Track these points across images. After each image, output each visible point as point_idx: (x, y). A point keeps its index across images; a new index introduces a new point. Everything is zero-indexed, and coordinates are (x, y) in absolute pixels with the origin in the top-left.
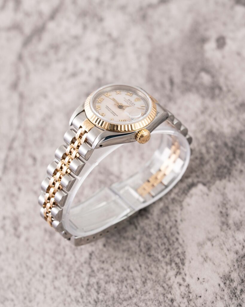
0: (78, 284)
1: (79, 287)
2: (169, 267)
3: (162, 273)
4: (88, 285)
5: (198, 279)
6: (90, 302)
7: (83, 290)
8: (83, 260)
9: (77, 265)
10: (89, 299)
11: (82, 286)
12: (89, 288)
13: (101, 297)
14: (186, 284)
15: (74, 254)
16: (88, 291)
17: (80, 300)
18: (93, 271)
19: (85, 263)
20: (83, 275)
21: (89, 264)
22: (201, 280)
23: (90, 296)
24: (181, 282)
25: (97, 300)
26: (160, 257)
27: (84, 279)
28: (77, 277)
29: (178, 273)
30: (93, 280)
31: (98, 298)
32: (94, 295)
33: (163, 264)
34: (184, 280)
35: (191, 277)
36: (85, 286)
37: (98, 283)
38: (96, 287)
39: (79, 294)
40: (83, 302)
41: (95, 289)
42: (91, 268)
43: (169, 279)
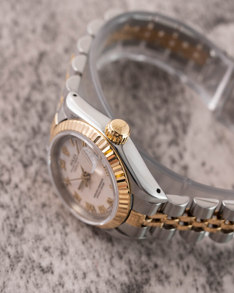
0: (10, 91)
1: (11, 96)
2: (161, 128)
3: (149, 131)
4: (28, 100)
5: (203, 164)
6: (24, 128)
7: (18, 105)
8: (27, 57)
9: (16, 62)
10: (25, 123)
11: (18, 98)
12: (29, 105)
13: (44, 127)
14: (183, 163)
15: (14, 42)
16: (26, 109)
17: (10, 118)
18: (40, 82)
19: (31, 63)
20: (23, 82)
21: (36, 68)
22: (207, 167)
23: (27, 118)
24: (176, 157)
25: (37, 129)
26: (151, 106)
27: (23, 88)
28: (12, 81)
29: (174, 142)
30: (37, 97)
31: (39, 127)
32: (34, 120)
33: (154, 119)
34: (181, 156)
35: (193, 156)
36: (22, 101)
37: (44, 104)
38: (39, 108)
39: (9, 108)
40: (14, 124)
41: (37, 112)
42: (38, 76)
43: (159, 145)
